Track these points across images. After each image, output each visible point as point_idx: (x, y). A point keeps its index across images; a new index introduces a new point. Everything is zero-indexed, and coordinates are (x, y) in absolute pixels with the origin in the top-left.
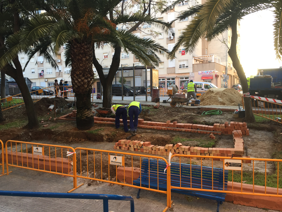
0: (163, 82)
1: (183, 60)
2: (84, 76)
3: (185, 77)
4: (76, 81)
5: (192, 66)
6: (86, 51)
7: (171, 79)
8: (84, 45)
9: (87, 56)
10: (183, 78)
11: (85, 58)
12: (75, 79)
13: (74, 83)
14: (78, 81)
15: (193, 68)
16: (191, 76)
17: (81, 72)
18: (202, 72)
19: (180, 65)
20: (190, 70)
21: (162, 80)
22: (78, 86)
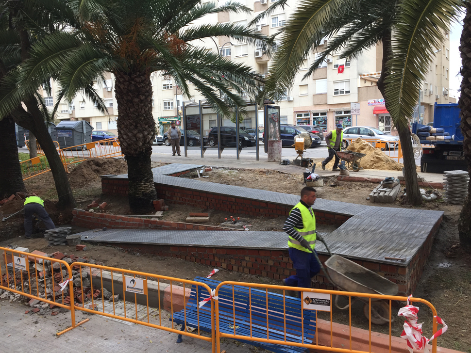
0: (306, 118)
1: (342, 81)
2: (136, 127)
3: (345, 110)
4: (125, 137)
5: (356, 91)
6: (139, 86)
7: (320, 114)
8: (136, 77)
9: (141, 94)
10: (341, 113)
11: (138, 98)
12: (122, 132)
13: (122, 139)
14: (128, 135)
15: (358, 94)
16: (354, 109)
17: (131, 121)
18: (375, 101)
19: (335, 90)
20: (353, 98)
21: (305, 115)
22: (129, 145)
